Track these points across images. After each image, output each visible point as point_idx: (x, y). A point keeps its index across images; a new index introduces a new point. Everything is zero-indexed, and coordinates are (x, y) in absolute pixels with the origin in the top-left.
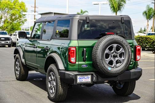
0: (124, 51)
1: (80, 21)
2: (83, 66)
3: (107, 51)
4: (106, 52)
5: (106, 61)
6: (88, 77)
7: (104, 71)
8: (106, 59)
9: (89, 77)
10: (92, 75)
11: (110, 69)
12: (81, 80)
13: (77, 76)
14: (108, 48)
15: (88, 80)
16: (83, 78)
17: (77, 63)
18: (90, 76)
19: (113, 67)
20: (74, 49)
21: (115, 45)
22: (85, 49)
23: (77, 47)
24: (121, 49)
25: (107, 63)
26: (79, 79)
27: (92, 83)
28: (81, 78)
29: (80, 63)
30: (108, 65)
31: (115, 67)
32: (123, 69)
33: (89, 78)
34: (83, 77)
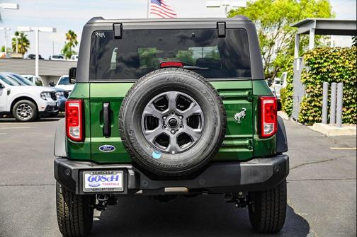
0: (199, 111)
1: (97, 34)
2: (102, 149)
3: (149, 110)
4: (145, 112)
5: (147, 134)
6: (115, 177)
7: (141, 162)
8: (148, 132)
9: (118, 176)
10: (126, 170)
11: (156, 156)
12: (94, 183)
13: (84, 172)
14: (153, 103)
15: (114, 184)
16: (100, 179)
17: (87, 140)
18: (120, 175)
19: (169, 153)
20: (77, 105)
21: (172, 95)
22: (106, 105)
23: (86, 101)
24: (192, 104)
25: (151, 140)
26: (89, 180)
27: (126, 193)
28: (94, 179)
29: (95, 140)
30: (151, 146)
31: (173, 152)
32: (195, 158)
33: (117, 180)
34: (101, 176)
